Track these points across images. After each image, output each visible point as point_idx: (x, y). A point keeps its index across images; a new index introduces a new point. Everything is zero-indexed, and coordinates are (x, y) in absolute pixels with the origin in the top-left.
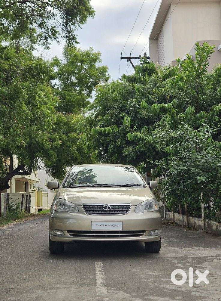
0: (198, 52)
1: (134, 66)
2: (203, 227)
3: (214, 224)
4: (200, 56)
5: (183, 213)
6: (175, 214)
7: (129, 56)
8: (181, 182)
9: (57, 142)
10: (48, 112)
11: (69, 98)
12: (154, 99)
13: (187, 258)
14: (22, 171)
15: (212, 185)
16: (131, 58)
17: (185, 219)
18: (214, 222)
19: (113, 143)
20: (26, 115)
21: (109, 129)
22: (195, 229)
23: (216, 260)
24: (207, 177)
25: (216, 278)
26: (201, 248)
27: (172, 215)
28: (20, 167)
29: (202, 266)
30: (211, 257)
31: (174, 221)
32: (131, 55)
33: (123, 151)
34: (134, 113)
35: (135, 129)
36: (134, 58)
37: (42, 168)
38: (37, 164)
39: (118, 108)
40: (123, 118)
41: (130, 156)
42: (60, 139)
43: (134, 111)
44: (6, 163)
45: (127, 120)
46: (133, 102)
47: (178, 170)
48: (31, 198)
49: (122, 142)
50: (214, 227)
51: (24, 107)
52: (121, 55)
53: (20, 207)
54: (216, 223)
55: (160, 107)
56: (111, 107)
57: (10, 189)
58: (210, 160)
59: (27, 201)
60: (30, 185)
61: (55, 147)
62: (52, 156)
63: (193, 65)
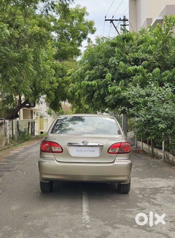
0: (166, 22)
1: (116, 26)
2: (163, 157)
3: (171, 156)
4: (168, 25)
5: (149, 144)
6: (143, 144)
7: (112, 19)
8: (147, 125)
9: (55, 84)
10: (48, 68)
11: (64, 48)
12: (130, 58)
13: (146, 189)
14: (28, 105)
15: (170, 130)
16: (113, 20)
17: (151, 149)
18: (171, 155)
19: (98, 91)
20: (33, 73)
21: (95, 83)
22: (157, 158)
23: (166, 191)
24: (166, 125)
25: (163, 209)
26: (158, 179)
27: (141, 145)
28: (27, 101)
29: (155, 197)
30: (163, 188)
31: (143, 149)
32: (113, 17)
33: (105, 99)
34: (114, 69)
35: (114, 82)
36: (116, 20)
37: (44, 103)
38: (39, 100)
39: (102, 64)
40: (105, 72)
41: (111, 102)
42: (57, 82)
43: (115, 67)
44: (16, 98)
45: (109, 76)
46: (114, 60)
47: (145, 118)
48: (35, 124)
49: (104, 92)
50: (171, 159)
51: (31, 67)
52: (106, 18)
53: (27, 131)
54: (173, 156)
55: (133, 69)
56: (97, 63)
57: (19, 118)
58: (169, 112)
59: (32, 127)
60: (34, 113)
61: (54, 88)
62: (51, 95)
63: (161, 32)
